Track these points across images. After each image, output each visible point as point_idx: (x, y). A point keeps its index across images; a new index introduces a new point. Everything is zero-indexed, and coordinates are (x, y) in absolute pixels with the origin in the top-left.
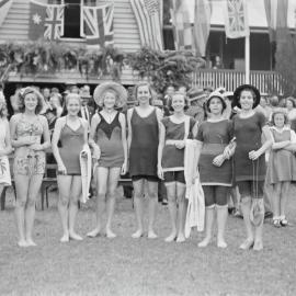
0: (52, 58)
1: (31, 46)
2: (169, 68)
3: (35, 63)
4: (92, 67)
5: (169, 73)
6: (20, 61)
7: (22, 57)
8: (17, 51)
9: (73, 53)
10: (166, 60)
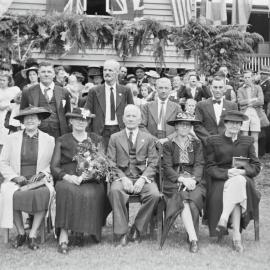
0: (84, 34)
1: (58, 19)
2: (222, 45)
3: (63, 39)
4: (132, 43)
5: (222, 51)
6: (46, 36)
7: (48, 32)
8: (42, 24)
9: (108, 27)
10: (218, 36)
